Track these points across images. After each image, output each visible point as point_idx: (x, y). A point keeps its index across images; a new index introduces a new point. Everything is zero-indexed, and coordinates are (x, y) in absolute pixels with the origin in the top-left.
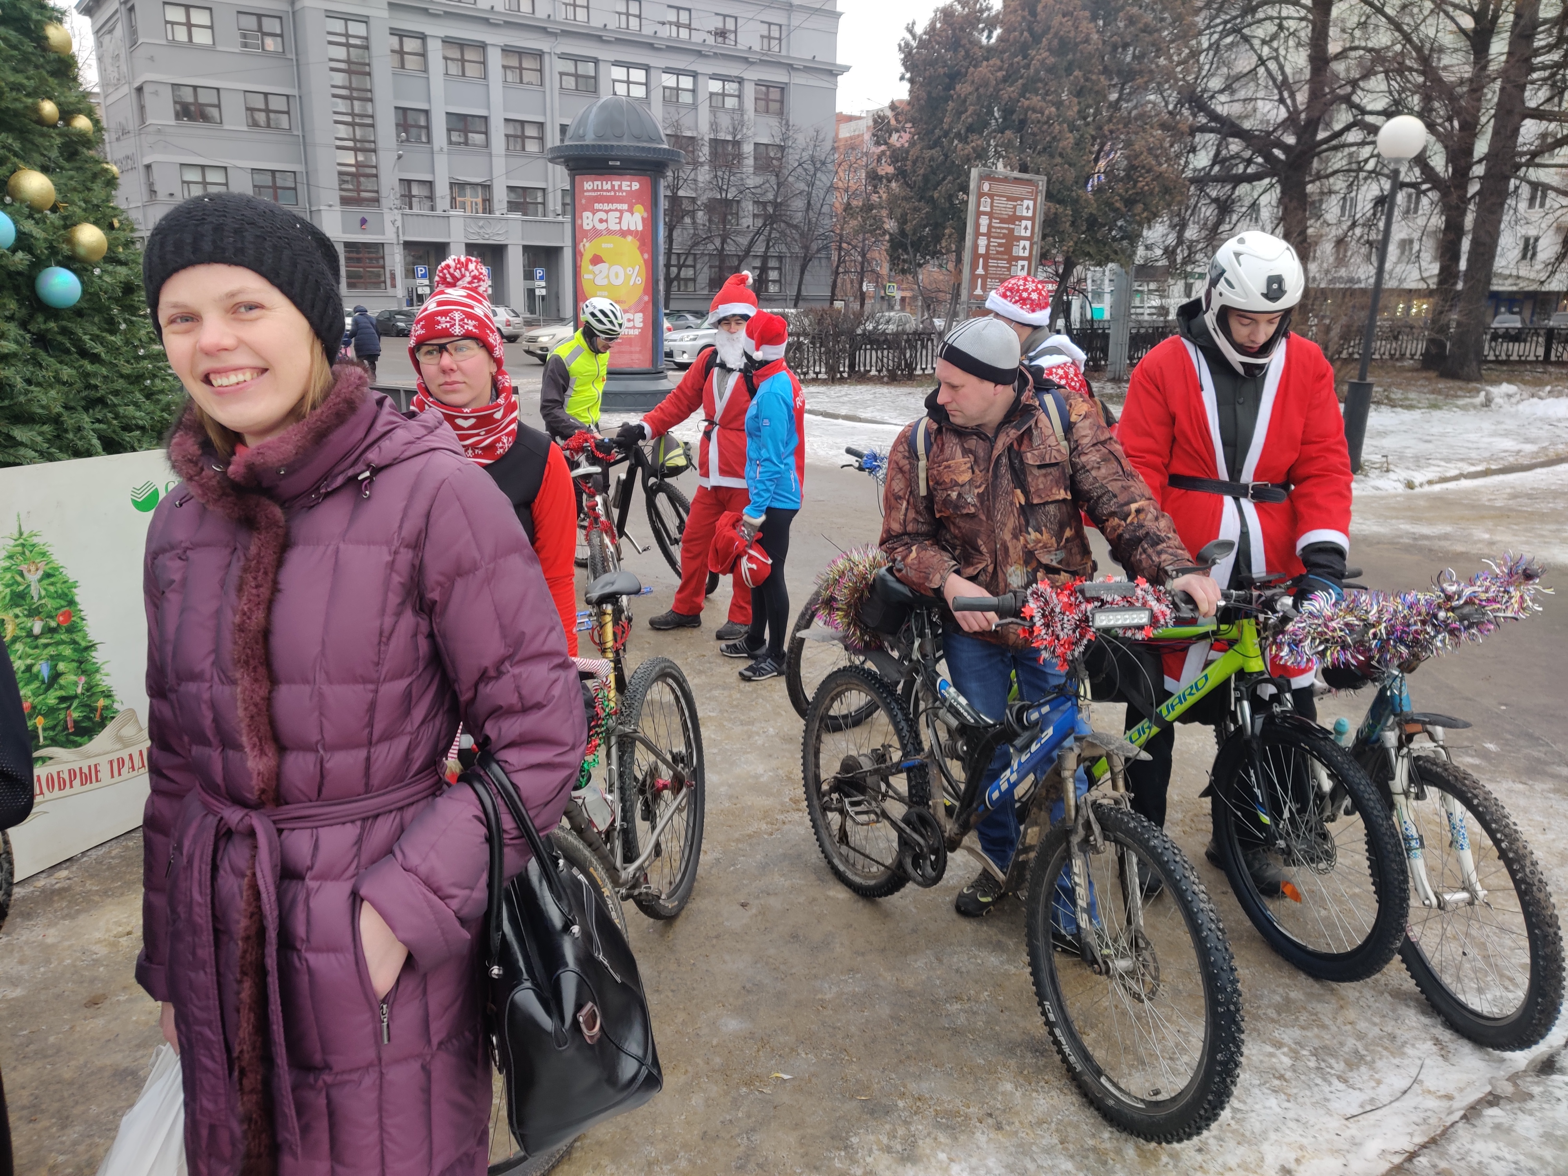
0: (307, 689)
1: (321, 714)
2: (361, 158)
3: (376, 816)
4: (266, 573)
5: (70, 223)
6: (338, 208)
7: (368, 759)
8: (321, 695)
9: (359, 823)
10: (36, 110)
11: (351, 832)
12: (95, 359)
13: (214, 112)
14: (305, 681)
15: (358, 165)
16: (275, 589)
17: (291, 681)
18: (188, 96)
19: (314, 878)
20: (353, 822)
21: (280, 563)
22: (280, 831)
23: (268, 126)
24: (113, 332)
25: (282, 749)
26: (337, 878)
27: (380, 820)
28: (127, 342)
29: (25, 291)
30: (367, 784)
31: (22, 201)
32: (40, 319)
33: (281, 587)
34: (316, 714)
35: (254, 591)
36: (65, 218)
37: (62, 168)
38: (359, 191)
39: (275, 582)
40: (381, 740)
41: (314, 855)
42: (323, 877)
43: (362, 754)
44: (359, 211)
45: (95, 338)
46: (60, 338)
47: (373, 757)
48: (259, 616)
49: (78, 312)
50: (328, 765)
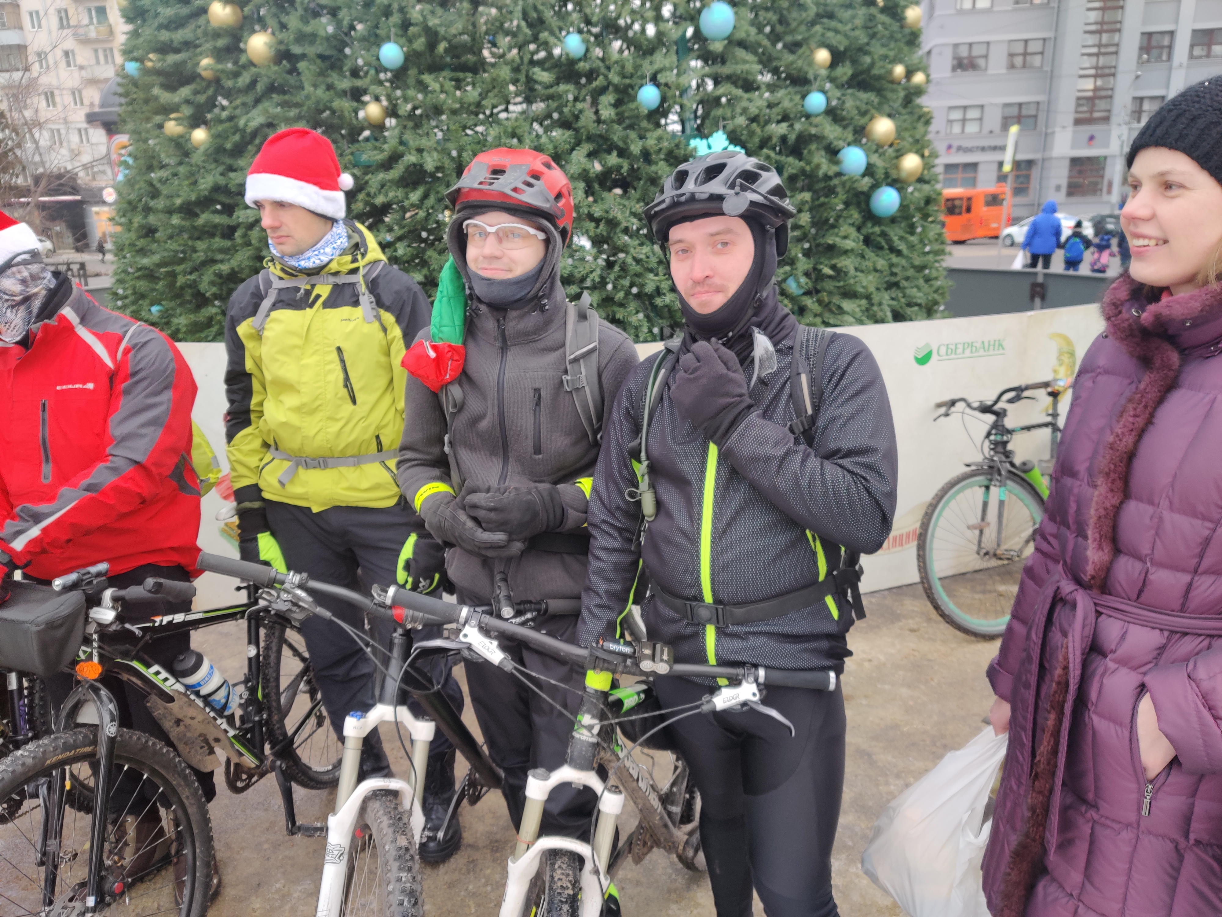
0: (1150, 509)
1: (1157, 534)
2: (1099, 82)
3: (1186, 634)
4: (1146, 407)
5: (900, 154)
6: (1070, 129)
7: (1190, 584)
8: (1161, 519)
9: (1166, 634)
10: (890, 72)
11: (1155, 638)
12: (899, 253)
13: (981, 62)
14: (1151, 502)
15: (1096, 89)
16: (1150, 421)
17: (1139, 499)
18: (964, 52)
19: (1114, 661)
20: (1161, 630)
21: (1161, 401)
22: (1099, 614)
23: (1024, 66)
24: (912, 233)
25: (1117, 550)
26: (1135, 668)
27: (1187, 638)
28: (921, 241)
29: (863, 205)
30: (1183, 605)
31: (873, 141)
32: (869, 225)
33: (1155, 421)
34: (1153, 532)
35: (1131, 419)
36: (898, 151)
37: (900, 114)
38: (1091, 111)
39: (1152, 415)
40: (1206, 572)
41: (1119, 644)
42: (1123, 662)
43: (1186, 578)
44: (1087, 130)
45: (901, 238)
46: (879, 239)
47: (1195, 585)
48: (1129, 440)
49: (893, 220)
50: (1151, 577)
